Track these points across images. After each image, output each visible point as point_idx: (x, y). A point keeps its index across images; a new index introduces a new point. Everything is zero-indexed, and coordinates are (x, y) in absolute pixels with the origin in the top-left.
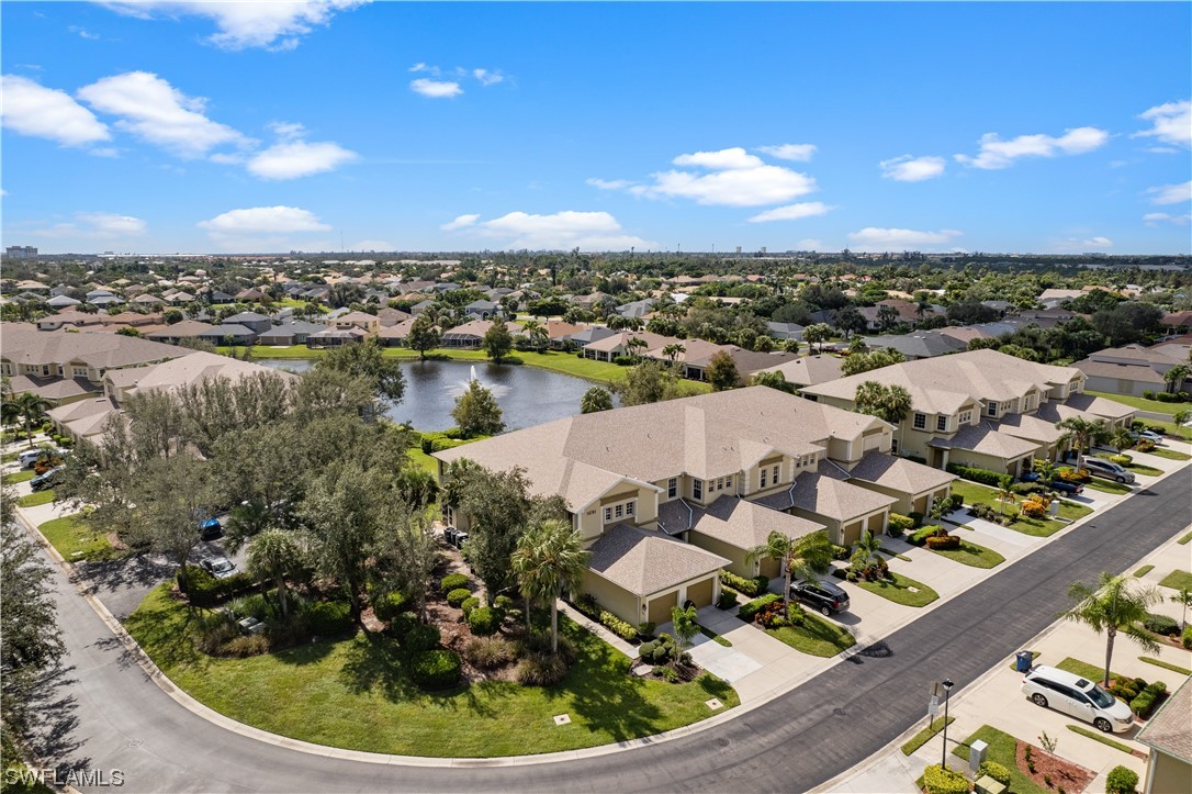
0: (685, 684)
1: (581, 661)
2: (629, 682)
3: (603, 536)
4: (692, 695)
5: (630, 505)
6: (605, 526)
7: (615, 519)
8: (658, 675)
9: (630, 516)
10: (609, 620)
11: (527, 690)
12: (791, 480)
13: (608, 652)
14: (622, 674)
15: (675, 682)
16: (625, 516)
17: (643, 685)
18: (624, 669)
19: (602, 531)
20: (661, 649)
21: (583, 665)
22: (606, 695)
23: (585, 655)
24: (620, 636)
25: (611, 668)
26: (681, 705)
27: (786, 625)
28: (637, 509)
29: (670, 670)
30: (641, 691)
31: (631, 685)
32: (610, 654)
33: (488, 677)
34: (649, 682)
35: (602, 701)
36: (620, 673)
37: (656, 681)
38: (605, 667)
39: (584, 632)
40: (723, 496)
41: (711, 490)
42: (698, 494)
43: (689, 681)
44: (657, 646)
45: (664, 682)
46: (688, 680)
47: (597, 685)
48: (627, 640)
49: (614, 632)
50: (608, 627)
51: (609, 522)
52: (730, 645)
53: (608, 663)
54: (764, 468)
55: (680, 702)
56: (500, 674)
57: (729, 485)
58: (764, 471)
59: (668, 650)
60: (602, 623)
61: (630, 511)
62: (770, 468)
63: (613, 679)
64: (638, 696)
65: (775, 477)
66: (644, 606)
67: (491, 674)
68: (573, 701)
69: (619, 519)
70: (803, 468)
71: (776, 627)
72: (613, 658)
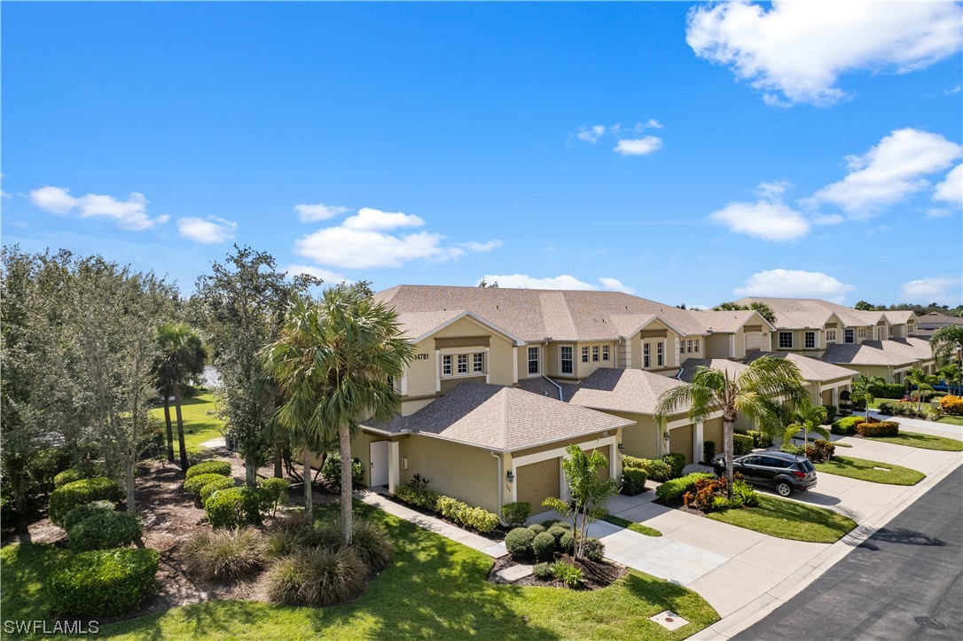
0: (598, 590)
1: (399, 564)
2: (492, 592)
3: (439, 396)
4: (620, 608)
5: (480, 356)
6: (443, 382)
7: (456, 375)
8: (547, 578)
9: (479, 374)
10: (450, 506)
11: (285, 615)
12: (678, 364)
13: (449, 549)
14: (476, 581)
15: (580, 587)
16: (472, 373)
17: (518, 594)
18: (481, 573)
19: (439, 389)
20: (546, 536)
21: (402, 570)
22: (446, 617)
23: (410, 557)
24: (470, 528)
25: (456, 572)
26: (602, 626)
27: (734, 507)
28: (489, 364)
29: (568, 567)
30: (518, 606)
31: (497, 597)
32: (452, 553)
33: (212, 596)
34: (528, 589)
35: (438, 627)
36: (471, 578)
37: (543, 588)
38: (444, 571)
39: (407, 528)
40: (601, 369)
41: (585, 359)
42: (567, 366)
43: (607, 584)
44: (537, 532)
45: (559, 591)
46: (603, 584)
47: (430, 600)
48: (483, 534)
49: (460, 525)
50: (451, 519)
51: (448, 377)
52: (658, 534)
53: (450, 565)
54: (648, 340)
55: (600, 621)
56: (240, 590)
57: (606, 357)
58: (647, 346)
59: (558, 537)
60: (439, 515)
61: (479, 367)
62: (653, 342)
63: (459, 588)
64: (510, 615)
65: (660, 357)
66: (509, 474)
67: (220, 591)
68: (378, 627)
69: (463, 375)
70: (688, 355)
71: (721, 509)
72: (457, 558)
